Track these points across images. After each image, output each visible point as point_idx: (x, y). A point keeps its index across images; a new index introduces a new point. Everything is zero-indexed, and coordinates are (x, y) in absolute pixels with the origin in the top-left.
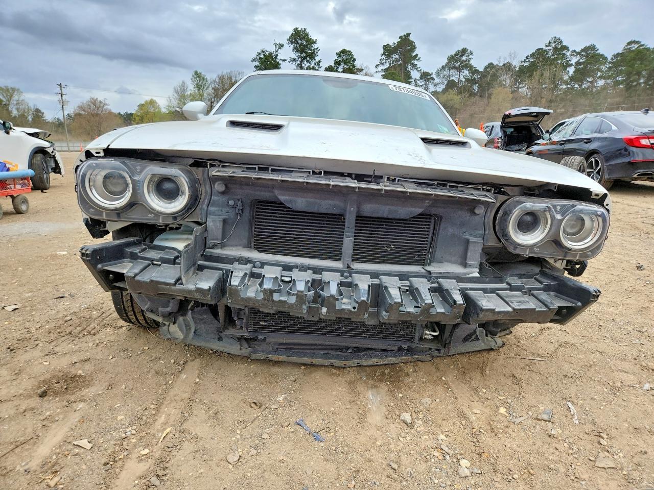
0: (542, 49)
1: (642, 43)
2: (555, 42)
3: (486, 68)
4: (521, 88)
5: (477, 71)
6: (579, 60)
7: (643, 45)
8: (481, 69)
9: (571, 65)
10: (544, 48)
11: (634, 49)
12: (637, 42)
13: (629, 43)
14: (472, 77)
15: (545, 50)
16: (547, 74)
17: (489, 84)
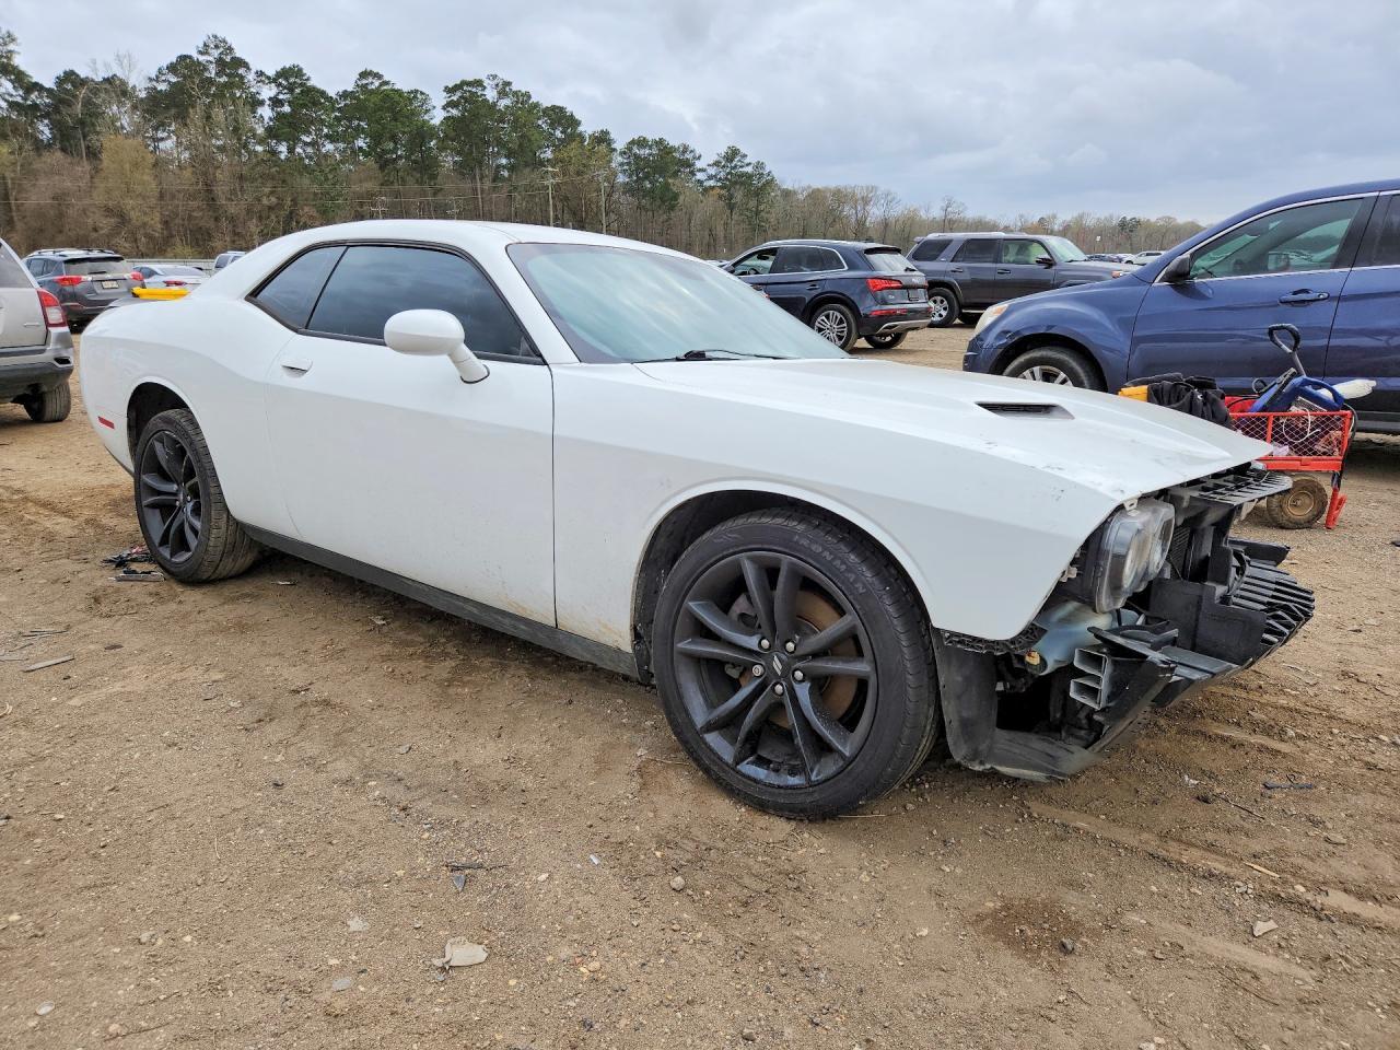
0: (190, 57)
1: (386, 78)
2: (217, 47)
3: (60, 81)
4: (162, 139)
5: (37, 87)
6: (278, 94)
7: (387, 83)
8: (49, 83)
9: (262, 103)
10: (195, 56)
11: (373, 87)
12: (378, 76)
13: (364, 75)
14: (25, 99)
15: (199, 63)
16: (219, 114)
17: (82, 123)
